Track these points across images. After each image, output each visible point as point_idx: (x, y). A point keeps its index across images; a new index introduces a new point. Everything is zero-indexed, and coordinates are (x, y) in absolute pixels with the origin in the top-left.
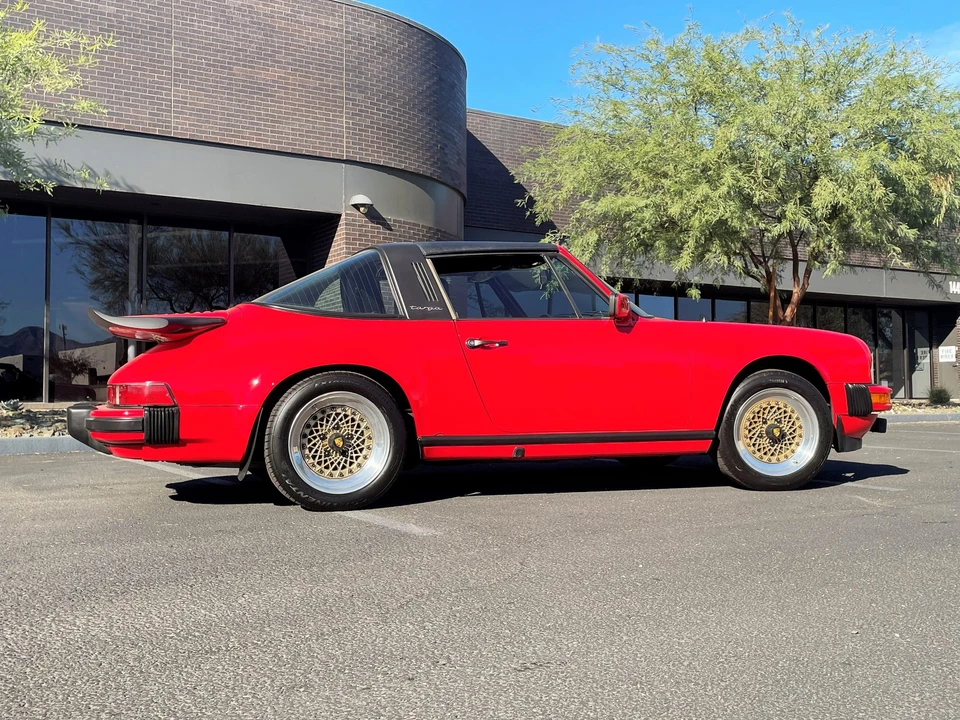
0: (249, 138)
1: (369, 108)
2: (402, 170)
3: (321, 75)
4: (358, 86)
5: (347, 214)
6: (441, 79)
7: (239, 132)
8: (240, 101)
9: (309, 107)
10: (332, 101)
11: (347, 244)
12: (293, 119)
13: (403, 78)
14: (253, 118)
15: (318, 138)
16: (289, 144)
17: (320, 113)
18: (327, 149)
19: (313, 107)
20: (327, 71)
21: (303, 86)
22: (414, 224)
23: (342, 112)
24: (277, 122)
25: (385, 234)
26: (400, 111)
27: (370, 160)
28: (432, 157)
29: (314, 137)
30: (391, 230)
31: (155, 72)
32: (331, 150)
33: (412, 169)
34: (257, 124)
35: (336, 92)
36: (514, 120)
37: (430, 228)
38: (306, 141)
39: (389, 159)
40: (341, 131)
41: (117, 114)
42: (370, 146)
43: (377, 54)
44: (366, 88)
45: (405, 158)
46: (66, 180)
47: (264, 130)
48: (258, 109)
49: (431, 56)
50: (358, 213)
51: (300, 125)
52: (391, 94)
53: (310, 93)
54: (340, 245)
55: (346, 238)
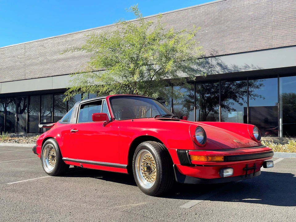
31: (266, 28)
41: (254, 46)
46: (240, 70)
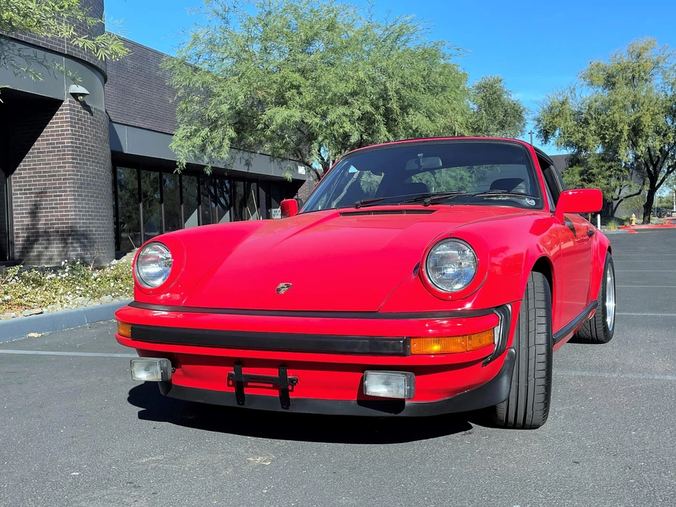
5: (70, 101)
11: (71, 126)
25: (91, 119)
27: (80, 56)
30: (93, 116)
32: (57, 44)
39: (90, 56)
50: (76, 101)
54: (63, 126)
55: (71, 122)
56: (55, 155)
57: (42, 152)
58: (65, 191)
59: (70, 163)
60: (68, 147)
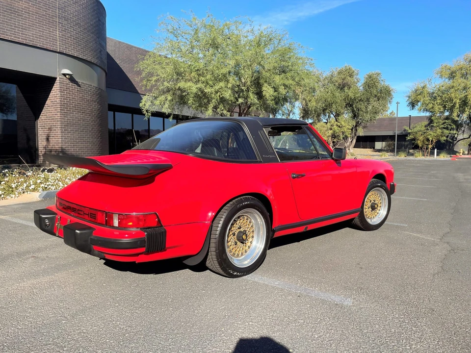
0: (10, 36)
1: (69, 28)
2: (84, 60)
3: (46, 9)
4: (64, 17)
5: (60, 78)
6: (99, 20)
7: (5, 32)
8: (5, 16)
9: (40, 24)
10: (52, 23)
11: (60, 92)
12: (32, 29)
13: (84, 16)
14: (12, 26)
15: (45, 40)
16: (30, 41)
17: (46, 28)
18: (49, 45)
19: (42, 24)
20: (49, 7)
21: (37, 13)
22: (90, 85)
23: (56, 29)
24: (24, 29)
25: (78, 88)
26: (83, 32)
27: (70, 53)
28: (97, 55)
29: (43, 39)
30: (80, 87)
32: (51, 46)
33: (89, 59)
34: (14, 29)
35: (53, 18)
36: (120, 42)
37: (97, 87)
38: (39, 41)
39: (79, 54)
40: (57, 38)
42: (70, 47)
43: (73, 3)
44: (68, 19)
45: (86, 54)
47: (18, 33)
48: (15, 22)
49: (95, 8)
50: (65, 78)
51: (36, 32)
52: (79, 23)
53: (41, 17)
54: (56, 92)
55: (60, 89)
56: (53, 108)
57: (49, 106)
58: (57, 128)
59: (59, 112)
60: (58, 103)
